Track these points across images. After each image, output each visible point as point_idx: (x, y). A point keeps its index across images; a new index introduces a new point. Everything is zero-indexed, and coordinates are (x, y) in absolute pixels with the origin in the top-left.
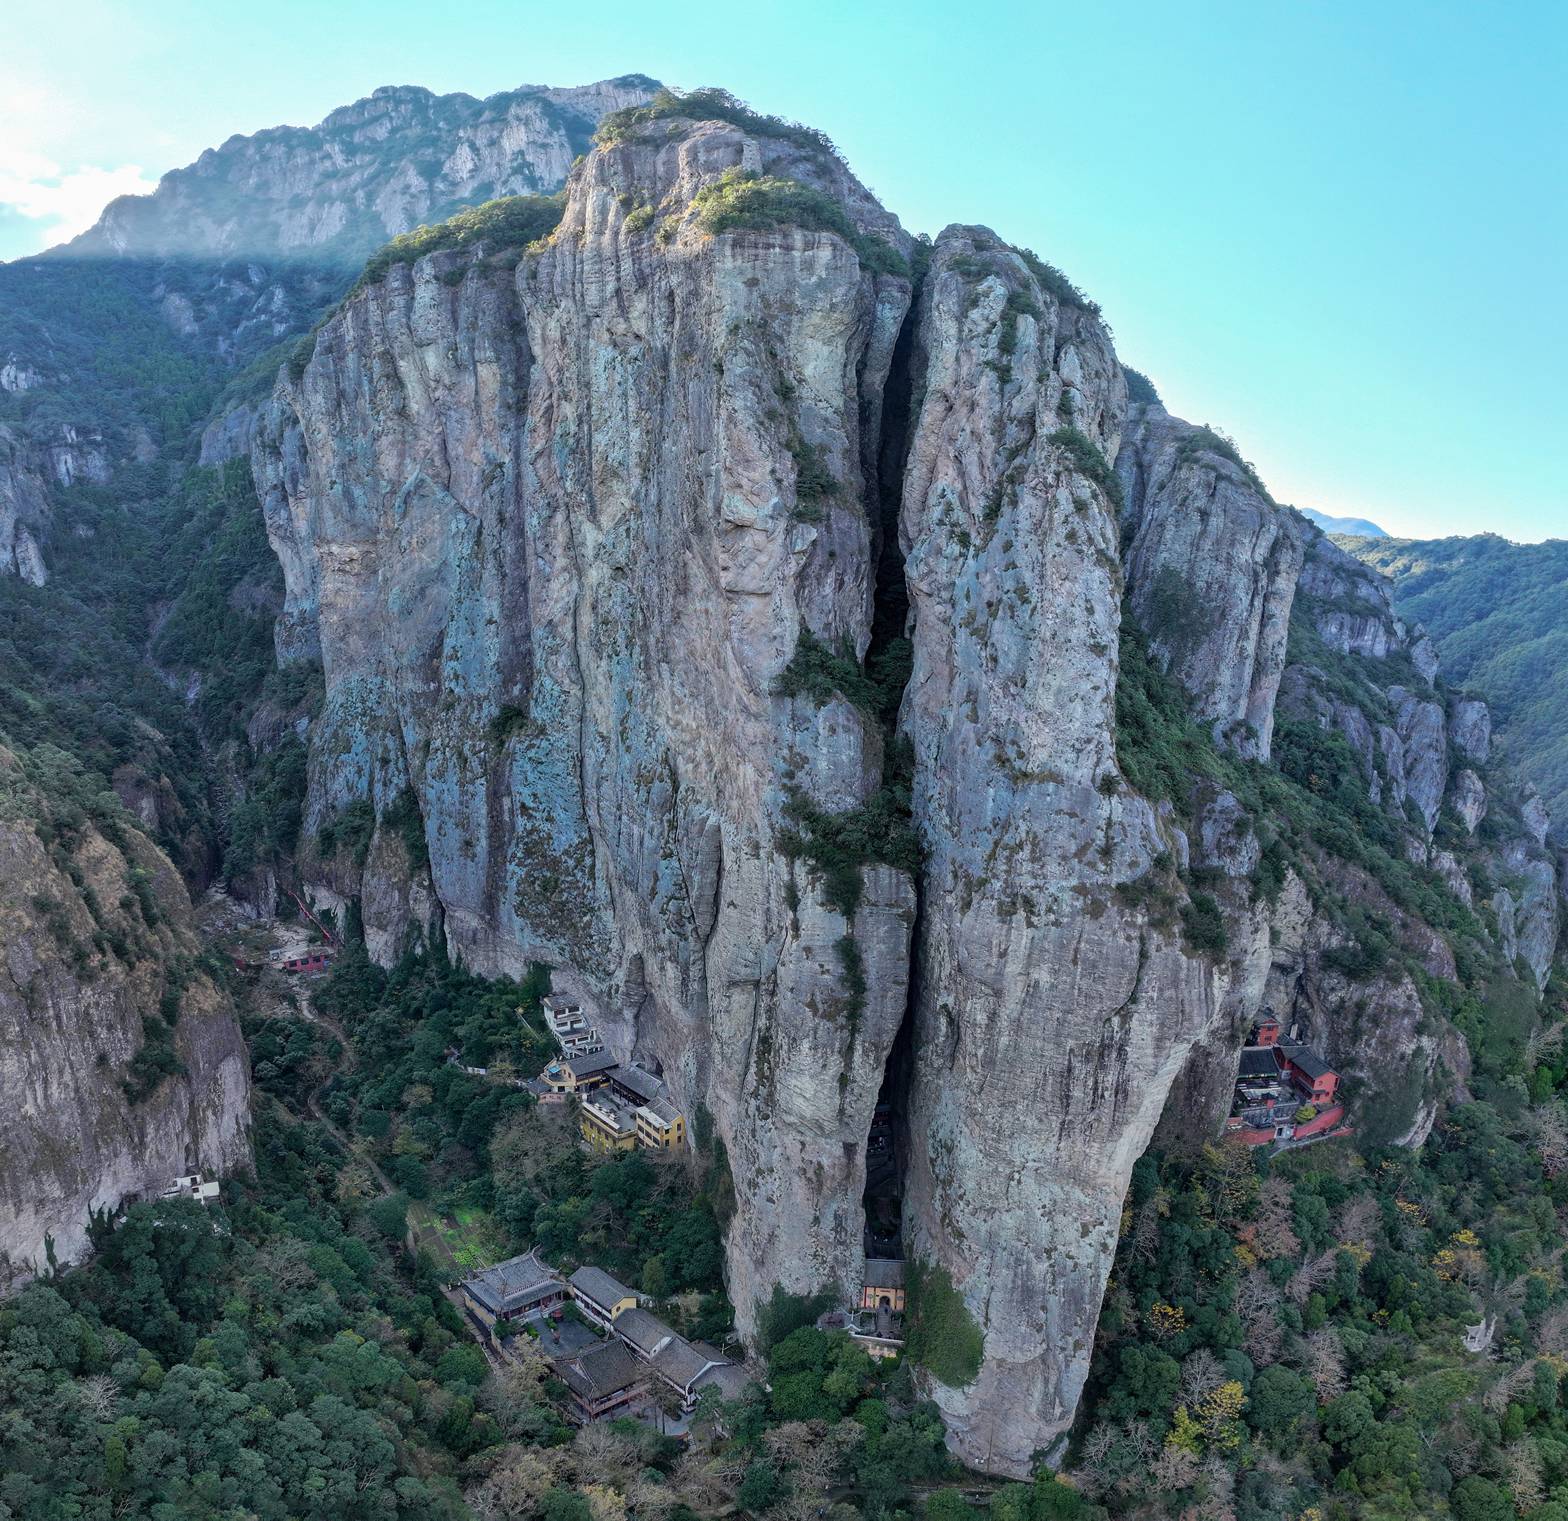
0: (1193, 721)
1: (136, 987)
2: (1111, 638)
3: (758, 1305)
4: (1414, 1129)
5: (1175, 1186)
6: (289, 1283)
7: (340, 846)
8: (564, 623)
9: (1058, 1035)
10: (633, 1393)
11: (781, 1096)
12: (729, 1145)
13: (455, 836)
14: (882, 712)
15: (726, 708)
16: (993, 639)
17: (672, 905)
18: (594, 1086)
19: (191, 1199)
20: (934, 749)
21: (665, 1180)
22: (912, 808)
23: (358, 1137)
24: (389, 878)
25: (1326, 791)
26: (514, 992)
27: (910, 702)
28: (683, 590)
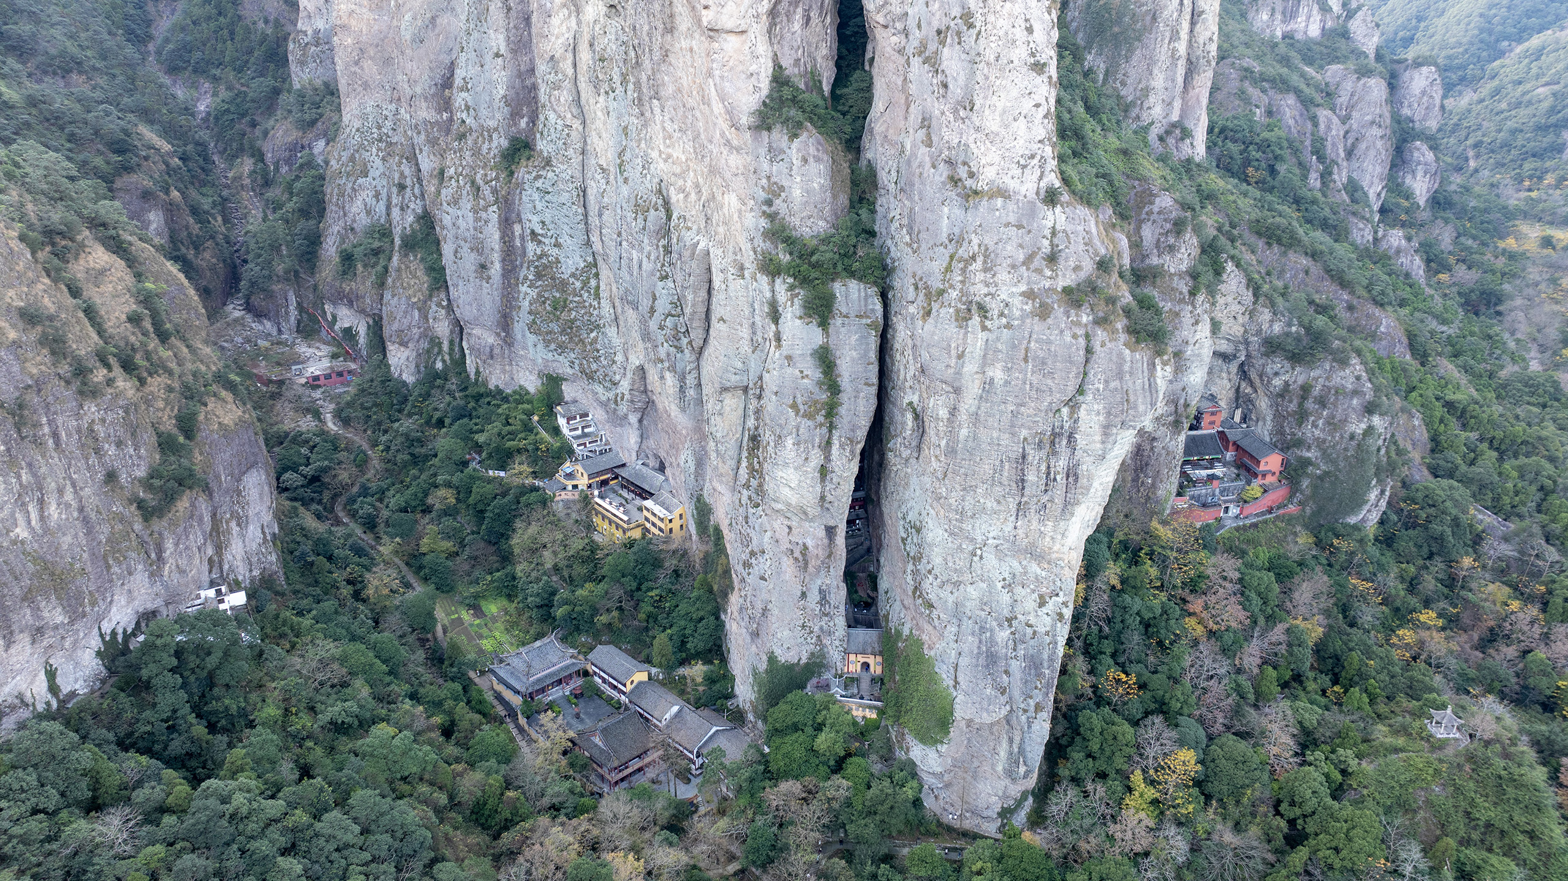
0: (1129, 128)
1: (148, 403)
2: (1049, 55)
3: (755, 673)
4: (1366, 507)
5: (1125, 561)
6: (322, 684)
7: (360, 267)
8: (565, 59)
9: (1013, 426)
10: (647, 760)
11: (769, 486)
12: (725, 532)
13: (470, 260)
14: (848, 141)
15: (711, 142)
16: (943, 67)
17: (669, 322)
18: (604, 483)
19: (217, 610)
20: (894, 174)
21: (670, 563)
22: (876, 229)
23: (385, 539)
24: (409, 298)
25: (1264, 182)
26: (530, 402)
27: (871, 131)
28: (670, 30)
